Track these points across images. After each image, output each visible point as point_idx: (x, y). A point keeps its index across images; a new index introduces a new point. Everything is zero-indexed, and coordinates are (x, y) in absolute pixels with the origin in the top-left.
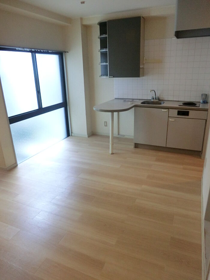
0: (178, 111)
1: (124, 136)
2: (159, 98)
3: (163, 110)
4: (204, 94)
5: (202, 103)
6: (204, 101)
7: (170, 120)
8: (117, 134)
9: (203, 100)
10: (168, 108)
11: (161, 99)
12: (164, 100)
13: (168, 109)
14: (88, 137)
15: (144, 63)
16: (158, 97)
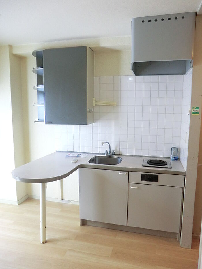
0: (142, 175)
1: (70, 201)
2: (115, 153)
3: (120, 174)
4: (174, 148)
5: (173, 160)
6: (175, 158)
7: (131, 187)
8: (60, 199)
9: (173, 155)
10: (128, 170)
11: (118, 154)
12: (121, 155)
13: (128, 172)
14: (18, 205)
15: (94, 105)
16: (114, 151)
